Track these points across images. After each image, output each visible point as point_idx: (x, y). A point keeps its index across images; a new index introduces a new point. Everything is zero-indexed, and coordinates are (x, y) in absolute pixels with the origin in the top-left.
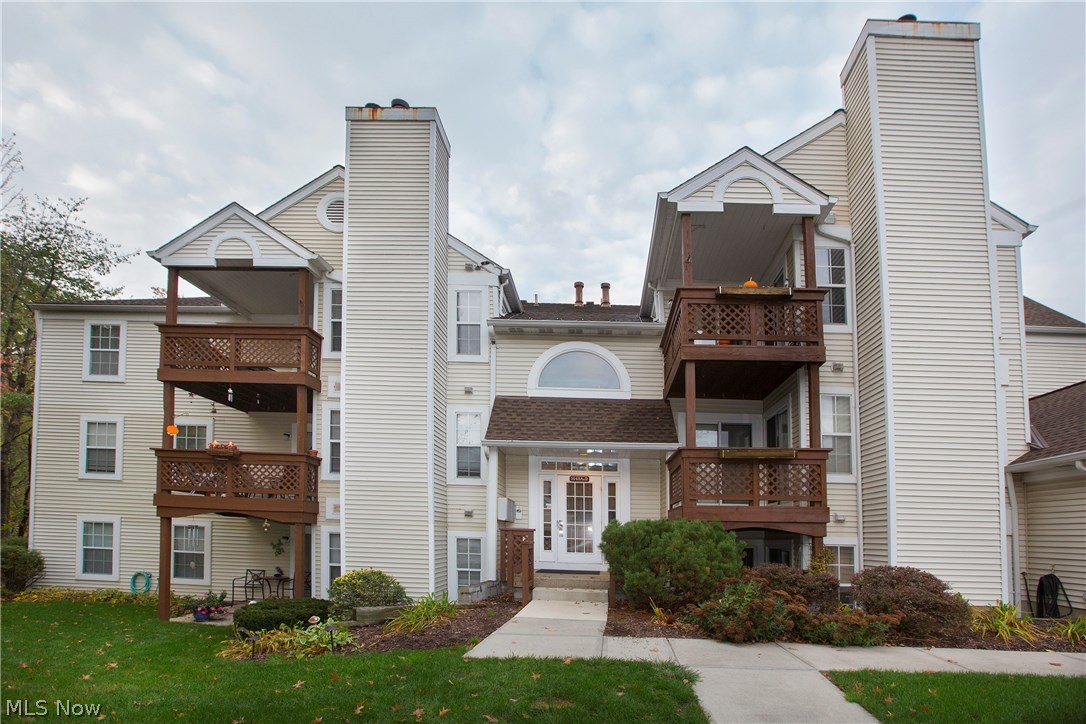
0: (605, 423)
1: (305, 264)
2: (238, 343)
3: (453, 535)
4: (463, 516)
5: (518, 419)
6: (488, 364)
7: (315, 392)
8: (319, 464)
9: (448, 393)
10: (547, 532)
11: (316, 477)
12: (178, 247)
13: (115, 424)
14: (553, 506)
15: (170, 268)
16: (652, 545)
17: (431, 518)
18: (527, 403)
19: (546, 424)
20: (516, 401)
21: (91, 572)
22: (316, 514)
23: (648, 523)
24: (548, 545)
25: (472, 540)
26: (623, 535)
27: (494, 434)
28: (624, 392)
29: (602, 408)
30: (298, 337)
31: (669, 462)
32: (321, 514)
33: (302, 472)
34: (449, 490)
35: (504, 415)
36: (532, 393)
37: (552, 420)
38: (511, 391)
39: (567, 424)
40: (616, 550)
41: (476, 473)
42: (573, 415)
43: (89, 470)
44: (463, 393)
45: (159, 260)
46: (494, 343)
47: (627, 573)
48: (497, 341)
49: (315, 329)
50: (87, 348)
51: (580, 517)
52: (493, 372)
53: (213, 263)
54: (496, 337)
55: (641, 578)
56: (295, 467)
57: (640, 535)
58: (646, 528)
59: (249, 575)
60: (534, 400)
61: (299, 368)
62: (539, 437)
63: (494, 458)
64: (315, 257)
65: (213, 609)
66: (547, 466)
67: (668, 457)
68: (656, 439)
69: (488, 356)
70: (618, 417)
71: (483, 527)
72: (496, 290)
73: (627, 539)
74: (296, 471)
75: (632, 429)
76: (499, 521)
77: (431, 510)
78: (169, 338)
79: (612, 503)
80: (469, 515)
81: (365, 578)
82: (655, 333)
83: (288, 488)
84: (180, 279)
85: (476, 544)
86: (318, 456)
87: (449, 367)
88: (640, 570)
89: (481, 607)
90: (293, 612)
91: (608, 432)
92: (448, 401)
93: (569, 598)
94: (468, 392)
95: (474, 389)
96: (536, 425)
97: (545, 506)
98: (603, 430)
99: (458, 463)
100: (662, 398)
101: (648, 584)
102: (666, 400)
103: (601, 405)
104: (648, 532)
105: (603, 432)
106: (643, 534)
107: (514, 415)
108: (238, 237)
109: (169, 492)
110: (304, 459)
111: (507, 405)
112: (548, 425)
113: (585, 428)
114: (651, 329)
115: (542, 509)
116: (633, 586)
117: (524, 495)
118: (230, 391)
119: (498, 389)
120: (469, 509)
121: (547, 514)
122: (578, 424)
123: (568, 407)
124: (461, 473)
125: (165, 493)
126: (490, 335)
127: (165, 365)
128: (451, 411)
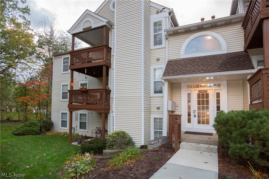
0: (214, 65)
1: (105, 24)
2: (88, 54)
3: (153, 116)
4: (156, 109)
5: (176, 68)
6: (165, 48)
7: (109, 67)
8: (110, 92)
9: (151, 61)
10: (189, 115)
11: (109, 96)
12: (74, 28)
13: (68, 85)
14: (191, 104)
15: (72, 34)
16: (248, 126)
17: (143, 110)
18: (180, 61)
19: (187, 68)
20: (176, 61)
21: (63, 127)
22: (109, 109)
23: (243, 112)
24: (189, 121)
25: (159, 119)
26: (228, 120)
27: (166, 74)
28: (224, 50)
29: (213, 59)
30: (103, 49)
31: (249, 80)
32: (111, 109)
33: (104, 95)
34: (151, 99)
35: (171, 67)
36: (182, 57)
37: (190, 66)
38: (174, 57)
39: (197, 67)
40: (224, 129)
41: (161, 92)
42: (199, 63)
43: (63, 98)
44: (156, 60)
45: (70, 33)
46: (167, 39)
47: (231, 145)
48: (168, 38)
49: (110, 46)
50: (62, 65)
51: (203, 108)
52: (167, 51)
53: (82, 30)
54: (168, 37)
55: (242, 149)
56: (102, 93)
57: (239, 120)
58: (243, 116)
59: (97, 129)
60: (183, 60)
61: (103, 59)
62: (184, 74)
63: (166, 84)
64: (108, 20)
65: (82, 141)
66: (189, 87)
67: (248, 77)
68: (242, 69)
69: (165, 45)
70: (220, 61)
71: (162, 113)
72: (167, 18)
73: (231, 122)
74: (102, 95)
75: (228, 66)
76: (168, 111)
77: (143, 107)
78: (72, 56)
79: (218, 102)
80: (158, 108)
81: (118, 134)
82: (239, 20)
83: (100, 101)
84: (75, 38)
85: (160, 120)
86: (110, 89)
87: (151, 51)
88: (240, 143)
89: (156, 151)
90: (96, 145)
91: (216, 68)
92: (151, 65)
93: (197, 149)
94: (158, 60)
95: (160, 58)
96: (183, 69)
97: (188, 104)
98: (213, 68)
99: (154, 88)
100: (243, 50)
101: (246, 153)
102: (245, 51)
103: (213, 58)
104: (243, 118)
105: (213, 69)
106: (241, 119)
107: (175, 66)
108: (88, 20)
109: (72, 103)
110: (104, 90)
111: (172, 63)
112: (189, 68)
113: (205, 68)
114: (237, 18)
115: (187, 105)
116: (236, 153)
117: (179, 100)
118: (86, 70)
119: (169, 57)
120: (158, 106)
121: (189, 108)
122: (202, 67)
123: (197, 60)
124: (156, 92)
125: (71, 104)
126: (166, 36)
127: (71, 64)
128: (152, 68)
